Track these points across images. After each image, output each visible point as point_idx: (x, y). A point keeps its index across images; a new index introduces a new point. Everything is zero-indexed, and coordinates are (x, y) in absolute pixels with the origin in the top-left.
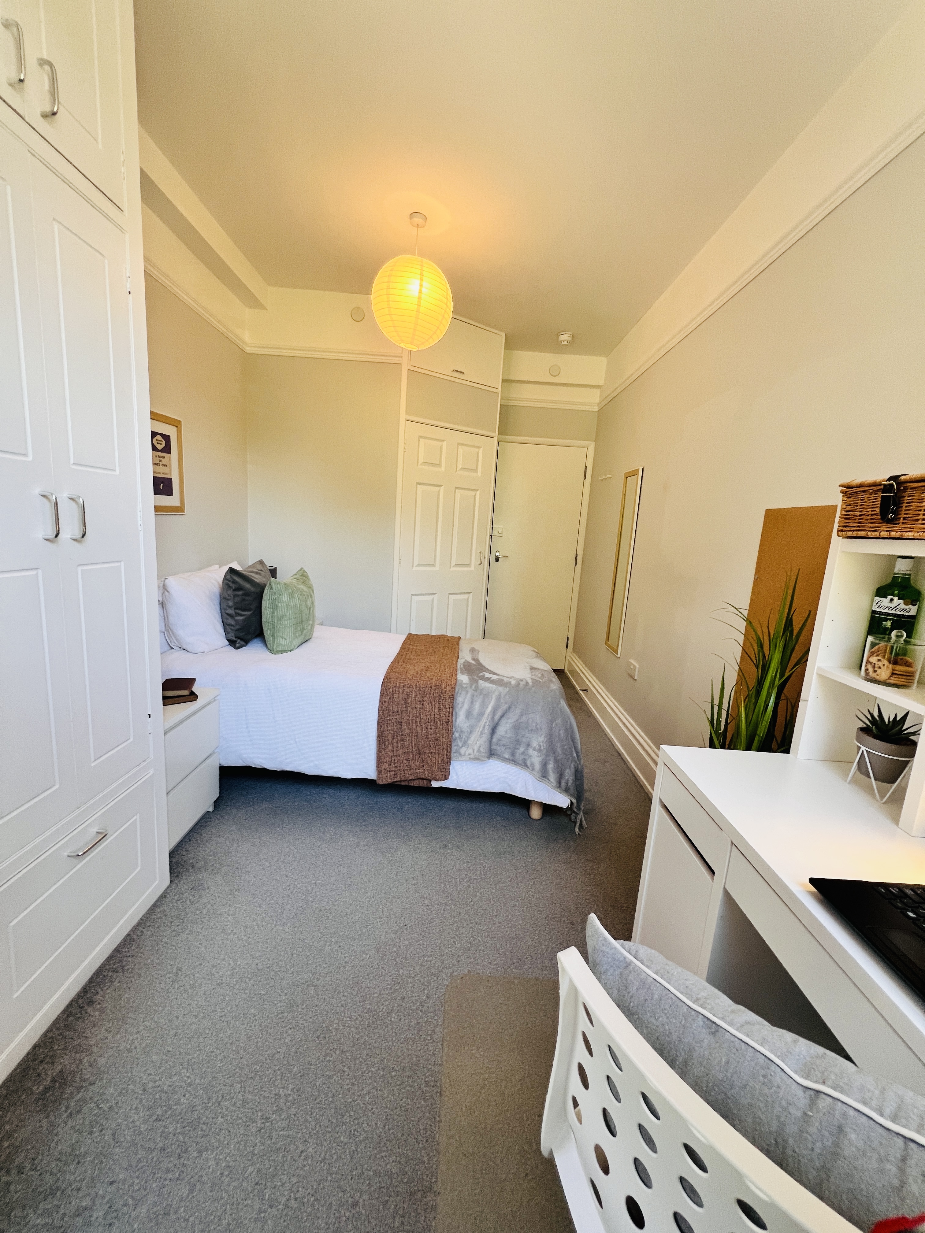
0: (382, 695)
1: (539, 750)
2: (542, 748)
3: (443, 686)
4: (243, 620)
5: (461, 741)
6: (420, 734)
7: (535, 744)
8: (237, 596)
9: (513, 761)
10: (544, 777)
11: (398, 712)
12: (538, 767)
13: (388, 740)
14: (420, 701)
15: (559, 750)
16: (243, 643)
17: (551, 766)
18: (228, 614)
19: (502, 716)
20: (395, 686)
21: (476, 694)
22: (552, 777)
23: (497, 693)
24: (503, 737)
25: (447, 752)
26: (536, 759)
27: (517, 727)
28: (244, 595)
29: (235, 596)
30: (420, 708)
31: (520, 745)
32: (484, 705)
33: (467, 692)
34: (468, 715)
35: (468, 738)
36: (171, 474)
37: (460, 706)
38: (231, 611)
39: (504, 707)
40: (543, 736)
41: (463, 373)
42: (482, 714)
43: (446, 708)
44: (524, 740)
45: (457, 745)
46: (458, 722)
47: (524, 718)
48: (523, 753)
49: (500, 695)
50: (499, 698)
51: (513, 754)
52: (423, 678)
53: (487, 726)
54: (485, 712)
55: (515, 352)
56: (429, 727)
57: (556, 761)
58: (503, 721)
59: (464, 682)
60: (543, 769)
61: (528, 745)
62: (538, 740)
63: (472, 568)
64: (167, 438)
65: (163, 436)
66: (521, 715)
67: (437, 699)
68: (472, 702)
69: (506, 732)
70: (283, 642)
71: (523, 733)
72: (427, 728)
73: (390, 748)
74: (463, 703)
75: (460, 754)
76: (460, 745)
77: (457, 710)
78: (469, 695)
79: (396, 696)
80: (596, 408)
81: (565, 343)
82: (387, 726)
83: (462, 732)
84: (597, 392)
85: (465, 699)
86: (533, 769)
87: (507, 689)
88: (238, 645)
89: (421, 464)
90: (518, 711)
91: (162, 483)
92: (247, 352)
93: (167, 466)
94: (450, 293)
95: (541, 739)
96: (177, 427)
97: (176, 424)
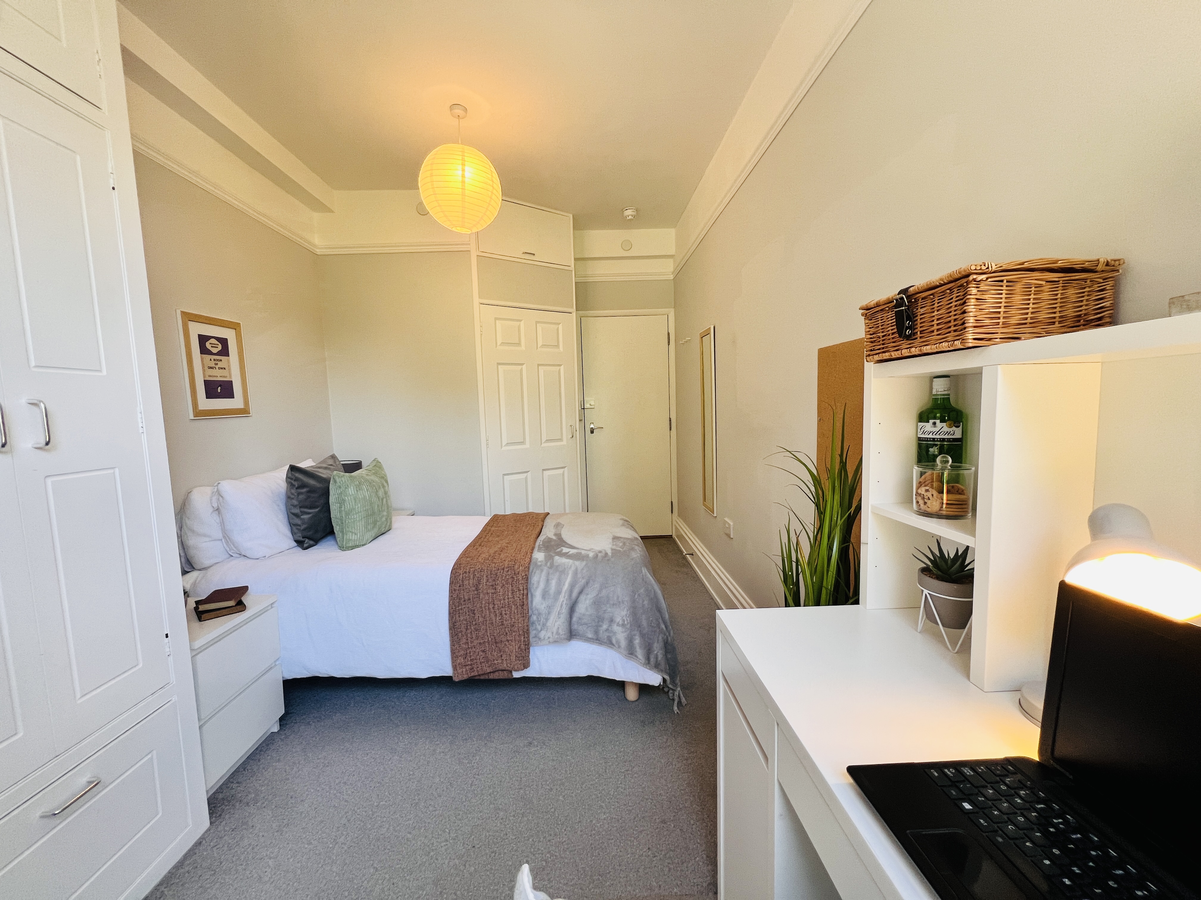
0: (451, 583)
1: (623, 625)
2: (626, 623)
3: (516, 567)
4: (310, 518)
5: (539, 624)
6: (494, 621)
7: (618, 619)
8: (302, 493)
9: (597, 640)
10: (631, 654)
11: (469, 599)
12: (623, 643)
13: (461, 632)
14: (493, 586)
15: (644, 623)
16: (311, 542)
17: (637, 641)
18: (294, 514)
19: (580, 593)
20: (466, 572)
21: (551, 571)
22: (640, 653)
23: (573, 568)
24: (584, 615)
25: (524, 638)
26: (620, 635)
27: (597, 603)
28: (308, 492)
29: (299, 494)
30: (492, 593)
31: (602, 622)
32: (560, 583)
33: (542, 571)
34: (545, 594)
35: (547, 620)
36: (230, 377)
37: (535, 586)
38: (297, 511)
39: (582, 582)
40: (626, 610)
41: (534, 254)
42: (558, 592)
43: (519, 590)
44: (607, 616)
45: (536, 629)
46: (534, 604)
47: (604, 593)
48: (607, 630)
49: (576, 569)
50: (576, 573)
51: (596, 632)
52: (495, 561)
53: (564, 606)
54: (562, 589)
55: (585, 231)
56: (504, 612)
57: (642, 636)
58: (582, 597)
59: (540, 560)
60: (629, 645)
61: (612, 621)
62: (621, 614)
63: (564, 442)
64: (224, 342)
65: (218, 339)
66: (600, 591)
67: (510, 581)
68: (548, 581)
69: (587, 609)
70: (354, 537)
71: (605, 609)
72: (501, 614)
73: (464, 641)
74: (539, 582)
75: (540, 639)
76: (539, 628)
77: (532, 590)
78: (544, 574)
79: (466, 582)
80: (672, 277)
81: (630, 217)
82: (459, 617)
83: (539, 614)
84: (671, 261)
85: (540, 578)
86: (619, 647)
87: (584, 563)
88: (305, 545)
89: (500, 345)
90: (597, 586)
91: (220, 386)
92: (318, 253)
93: (225, 369)
94: (496, 175)
95: (624, 613)
96: (235, 329)
97: (235, 326)
